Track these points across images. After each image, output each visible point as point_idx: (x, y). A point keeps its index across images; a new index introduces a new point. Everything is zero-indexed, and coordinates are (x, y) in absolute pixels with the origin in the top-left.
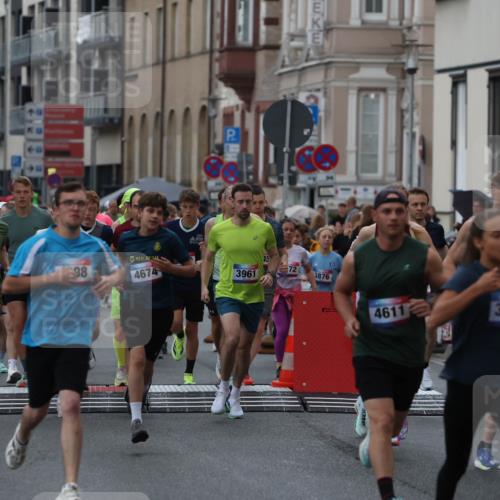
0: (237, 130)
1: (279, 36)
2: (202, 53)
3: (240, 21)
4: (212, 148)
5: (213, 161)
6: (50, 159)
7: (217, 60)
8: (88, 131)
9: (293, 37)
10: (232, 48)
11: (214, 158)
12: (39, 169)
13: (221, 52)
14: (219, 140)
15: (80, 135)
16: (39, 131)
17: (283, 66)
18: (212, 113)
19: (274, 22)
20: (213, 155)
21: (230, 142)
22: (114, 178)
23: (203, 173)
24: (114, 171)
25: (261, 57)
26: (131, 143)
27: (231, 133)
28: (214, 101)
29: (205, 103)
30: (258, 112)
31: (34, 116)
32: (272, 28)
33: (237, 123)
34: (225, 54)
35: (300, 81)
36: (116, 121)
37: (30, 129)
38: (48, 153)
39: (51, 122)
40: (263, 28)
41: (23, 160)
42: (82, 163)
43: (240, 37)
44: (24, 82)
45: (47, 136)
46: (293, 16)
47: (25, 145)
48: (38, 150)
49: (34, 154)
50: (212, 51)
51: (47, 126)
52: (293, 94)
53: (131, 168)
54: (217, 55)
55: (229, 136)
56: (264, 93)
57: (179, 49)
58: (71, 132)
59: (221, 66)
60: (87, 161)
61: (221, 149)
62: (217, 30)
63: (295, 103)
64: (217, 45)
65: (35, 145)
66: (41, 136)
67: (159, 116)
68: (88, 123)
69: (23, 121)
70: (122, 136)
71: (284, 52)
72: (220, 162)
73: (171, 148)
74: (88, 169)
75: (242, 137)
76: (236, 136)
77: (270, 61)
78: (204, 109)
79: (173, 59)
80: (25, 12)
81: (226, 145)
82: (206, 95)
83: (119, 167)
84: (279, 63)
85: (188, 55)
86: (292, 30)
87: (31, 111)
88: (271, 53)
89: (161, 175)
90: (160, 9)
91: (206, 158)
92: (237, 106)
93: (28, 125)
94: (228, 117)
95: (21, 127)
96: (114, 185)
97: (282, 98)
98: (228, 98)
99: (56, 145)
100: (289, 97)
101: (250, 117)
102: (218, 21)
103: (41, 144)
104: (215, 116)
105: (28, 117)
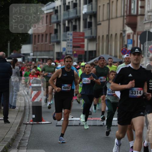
0: (131, 40)
1: (144, 12)
2: (121, 17)
3: (132, 7)
4: (124, 45)
5: (124, 50)
6: (74, 49)
7: (126, 19)
8: (86, 40)
9: (148, 12)
10: (130, 15)
11: (124, 49)
12: (71, 52)
13: (127, 16)
14: (126, 43)
15: (84, 41)
16: (71, 40)
17: (146, 21)
18: (124, 35)
19: (143, 7)
20: (124, 48)
21: (129, 44)
22: (94, 55)
23: (121, 53)
24: (94, 53)
25: (139, 18)
26: (99, 44)
27: (129, 41)
28: (124, 31)
29: (122, 32)
30: (138, 35)
31: (70, 36)
32: (142, 9)
33: (131, 38)
34: (128, 17)
35: (151, 25)
36: (94, 37)
37: (68, 40)
38: (74, 47)
39: (75, 37)
40: (139, 9)
41: (66, 49)
42: (84, 50)
43: (132, 12)
44: (67, 25)
45: (74, 42)
46: (149, 6)
47: (67, 44)
48: (71, 46)
49: (70, 47)
50: (124, 16)
51: (74, 39)
52: (148, 29)
53: (99, 51)
54: (125, 17)
55: (129, 42)
56: (140, 29)
57: (114, 15)
58: (80, 40)
59: (127, 21)
60: (85, 49)
61: (126, 46)
62: (125, 10)
63: (149, 32)
64: (125, 14)
65: (70, 44)
66: (72, 42)
67: (108, 36)
68: (86, 38)
69: (66, 37)
70: (96, 41)
71: (146, 16)
72: (126, 50)
73: (111, 45)
74: (86, 52)
75: (133, 42)
76: (131, 42)
77: (142, 19)
78: (121, 34)
79: (112, 19)
80: (67, 4)
81: (128, 45)
82: (122, 29)
83: (95, 51)
84: (144, 20)
85: (117, 17)
86: (148, 10)
87: (69, 34)
88: (142, 17)
89: (108, 54)
90: (108, 3)
91: (122, 49)
92: (131, 33)
93: (68, 38)
94: (129, 36)
95: (65, 39)
96: (94, 57)
97: (145, 30)
98: (129, 30)
99: (76, 44)
100: (147, 30)
101: (135, 36)
102: (126, 7)
103: (71, 44)
104: (125, 36)
105: (68, 36)
